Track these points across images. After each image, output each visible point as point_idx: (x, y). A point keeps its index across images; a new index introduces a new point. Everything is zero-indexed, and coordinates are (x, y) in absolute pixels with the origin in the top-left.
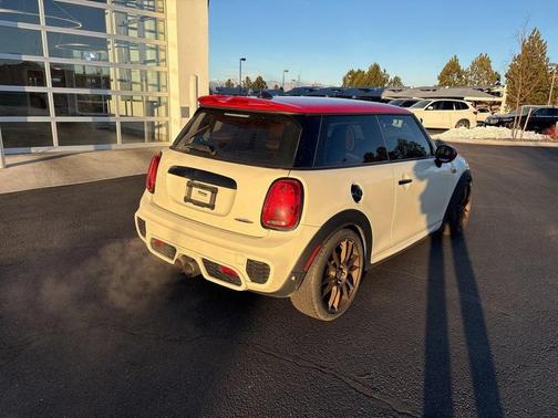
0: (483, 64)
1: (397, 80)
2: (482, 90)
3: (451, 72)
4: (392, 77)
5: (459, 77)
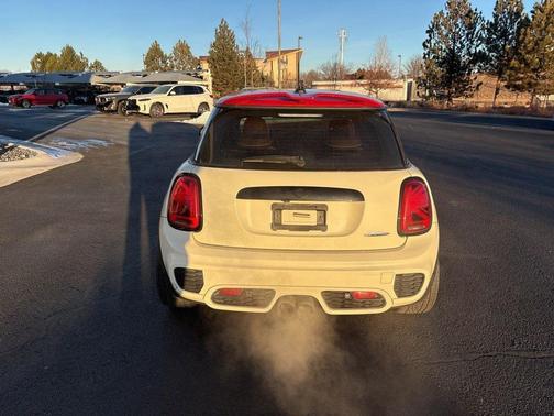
0: (183, 49)
1: (97, 65)
2: (189, 74)
3: (154, 57)
4: (91, 62)
5: (164, 62)
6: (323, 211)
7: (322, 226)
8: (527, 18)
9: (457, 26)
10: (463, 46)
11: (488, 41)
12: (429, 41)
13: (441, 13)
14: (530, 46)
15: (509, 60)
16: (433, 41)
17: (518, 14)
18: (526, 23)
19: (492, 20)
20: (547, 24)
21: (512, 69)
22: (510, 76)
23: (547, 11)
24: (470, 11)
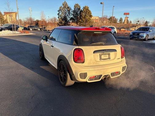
6: (109, 54)
7: (109, 58)
8: (82, 10)
9: (65, 10)
10: (67, 16)
11: (73, 15)
12: (59, 14)
13: (61, 6)
14: (83, 17)
15: (79, 20)
16: (60, 14)
17: (79, 9)
18: (81, 11)
19: (74, 10)
20: (86, 12)
21: (80, 22)
22: (80, 24)
23: (86, 9)
24: (68, 7)
